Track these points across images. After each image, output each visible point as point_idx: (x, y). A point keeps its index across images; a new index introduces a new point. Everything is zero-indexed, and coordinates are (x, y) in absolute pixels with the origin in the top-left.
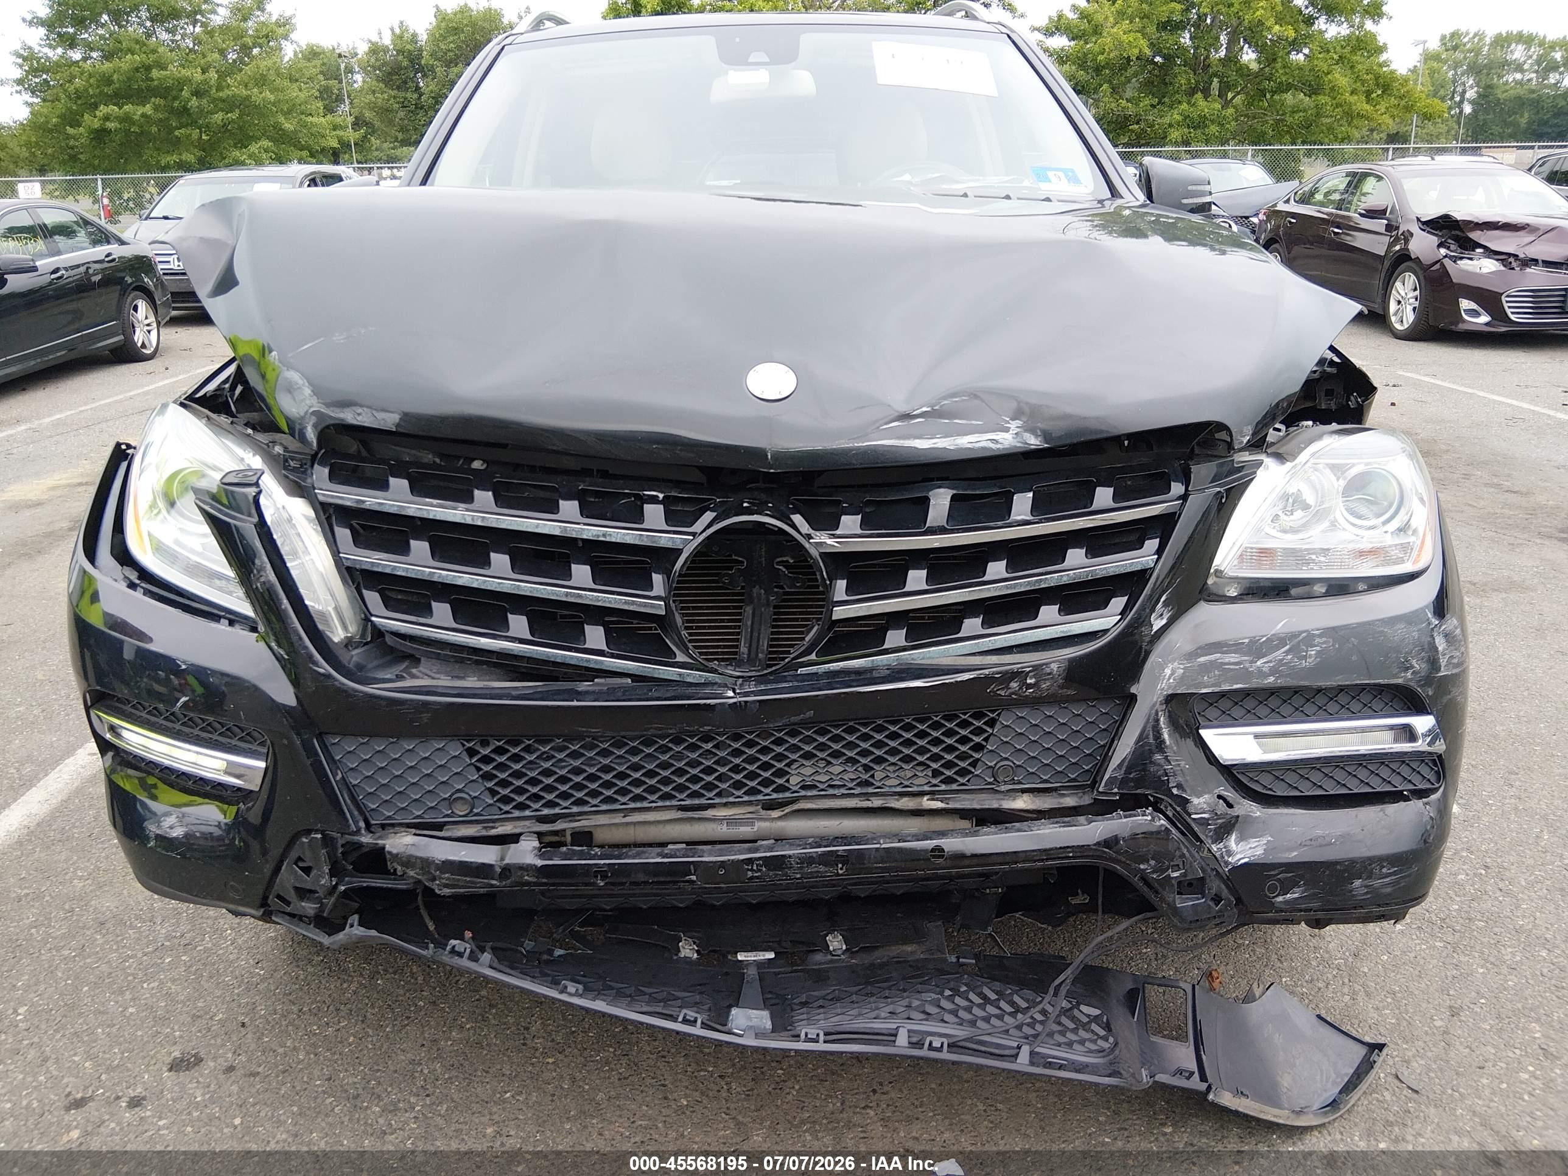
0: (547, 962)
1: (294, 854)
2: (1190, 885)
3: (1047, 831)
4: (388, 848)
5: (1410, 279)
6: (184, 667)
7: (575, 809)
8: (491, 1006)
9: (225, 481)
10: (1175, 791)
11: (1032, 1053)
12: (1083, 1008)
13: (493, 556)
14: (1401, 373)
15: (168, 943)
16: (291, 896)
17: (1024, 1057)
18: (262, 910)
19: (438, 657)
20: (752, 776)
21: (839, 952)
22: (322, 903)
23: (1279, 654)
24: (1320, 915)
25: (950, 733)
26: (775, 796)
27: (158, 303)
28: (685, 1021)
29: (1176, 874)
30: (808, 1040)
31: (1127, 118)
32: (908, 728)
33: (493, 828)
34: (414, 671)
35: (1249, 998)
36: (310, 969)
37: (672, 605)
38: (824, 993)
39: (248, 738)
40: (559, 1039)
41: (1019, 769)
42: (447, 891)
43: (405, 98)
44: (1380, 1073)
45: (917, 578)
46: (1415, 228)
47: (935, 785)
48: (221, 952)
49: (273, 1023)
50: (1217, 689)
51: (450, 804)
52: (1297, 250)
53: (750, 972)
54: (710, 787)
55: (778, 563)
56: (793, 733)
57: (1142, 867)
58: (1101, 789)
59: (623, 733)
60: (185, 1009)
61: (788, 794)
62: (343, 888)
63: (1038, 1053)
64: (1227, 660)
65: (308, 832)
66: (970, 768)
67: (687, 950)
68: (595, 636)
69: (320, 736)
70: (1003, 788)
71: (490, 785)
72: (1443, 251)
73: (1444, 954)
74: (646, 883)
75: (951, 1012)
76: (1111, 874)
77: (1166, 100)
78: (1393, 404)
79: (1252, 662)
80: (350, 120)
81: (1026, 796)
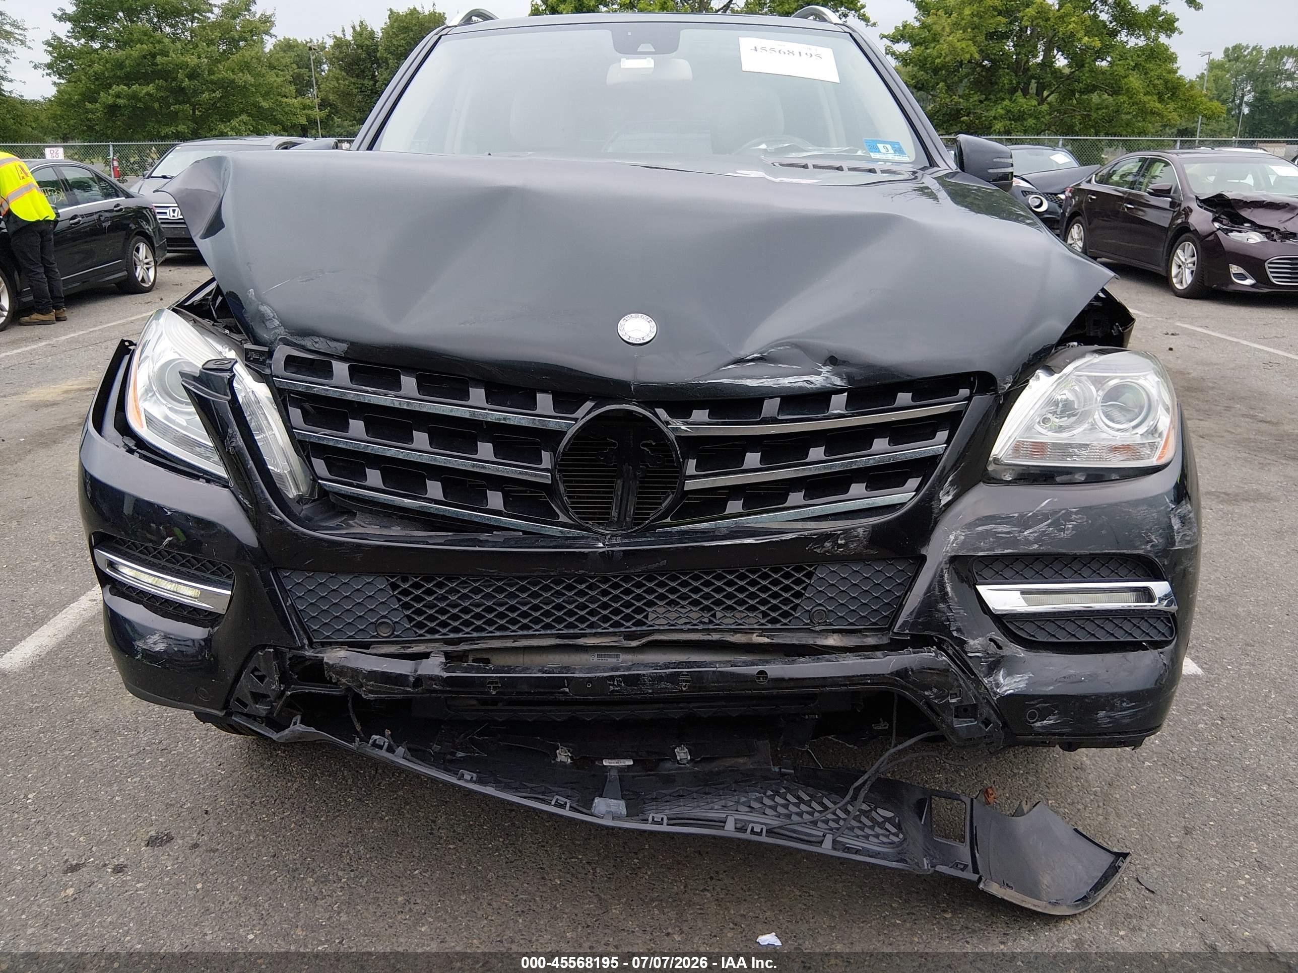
0: (451, 761)
1: (251, 665)
2: (966, 710)
3: (851, 662)
4: (325, 660)
5: (1190, 247)
6: (169, 513)
7: (475, 635)
8: (406, 804)
9: (205, 367)
10: (955, 634)
11: (834, 841)
12: (879, 810)
13: (415, 433)
14: (1179, 324)
15: (148, 748)
16: (249, 700)
17: (827, 845)
18: (224, 712)
19: (371, 512)
20: (616, 612)
21: (685, 761)
22: (272, 706)
23: (1042, 526)
24: (1071, 739)
25: (775, 582)
26: (634, 629)
27: (156, 245)
28: (558, 805)
29: (953, 701)
30: (654, 822)
31: (958, 111)
32: (742, 577)
33: (410, 647)
34: (351, 522)
35: (1019, 813)
36: (262, 771)
37: (558, 476)
38: (671, 791)
39: (219, 572)
40: (459, 830)
41: (831, 613)
42: (371, 696)
43: (363, 85)
44: (1124, 876)
45: (753, 459)
46: (1194, 205)
47: (763, 624)
48: (191, 756)
49: (231, 811)
50: (991, 553)
51: (376, 627)
52: (1096, 222)
53: (612, 774)
54: (582, 619)
55: (645, 445)
56: (650, 579)
57: (926, 693)
58: (895, 631)
59: (514, 574)
60: (160, 799)
61: (644, 628)
62: (289, 693)
63: (838, 841)
64: (1000, 530)
65: (263, 647)
66: (791, 611)
67: (563, 756)
68: (495, 499)
69: (275, 571)
70: (818, 628)
71: (408, 613)
72: (1217, 225)
73: (1183, 786)
74: (529, 693)
75: (770, 807)
76: (903, 699)
77: (992, 97)
78: (1171, 349)
79: (1020, 532)
80: (317, 101)
81: (836, 636)
